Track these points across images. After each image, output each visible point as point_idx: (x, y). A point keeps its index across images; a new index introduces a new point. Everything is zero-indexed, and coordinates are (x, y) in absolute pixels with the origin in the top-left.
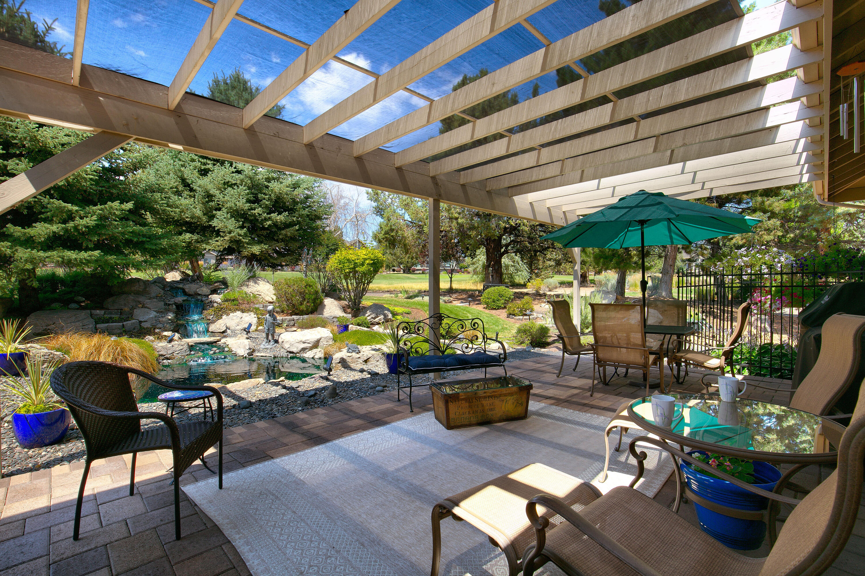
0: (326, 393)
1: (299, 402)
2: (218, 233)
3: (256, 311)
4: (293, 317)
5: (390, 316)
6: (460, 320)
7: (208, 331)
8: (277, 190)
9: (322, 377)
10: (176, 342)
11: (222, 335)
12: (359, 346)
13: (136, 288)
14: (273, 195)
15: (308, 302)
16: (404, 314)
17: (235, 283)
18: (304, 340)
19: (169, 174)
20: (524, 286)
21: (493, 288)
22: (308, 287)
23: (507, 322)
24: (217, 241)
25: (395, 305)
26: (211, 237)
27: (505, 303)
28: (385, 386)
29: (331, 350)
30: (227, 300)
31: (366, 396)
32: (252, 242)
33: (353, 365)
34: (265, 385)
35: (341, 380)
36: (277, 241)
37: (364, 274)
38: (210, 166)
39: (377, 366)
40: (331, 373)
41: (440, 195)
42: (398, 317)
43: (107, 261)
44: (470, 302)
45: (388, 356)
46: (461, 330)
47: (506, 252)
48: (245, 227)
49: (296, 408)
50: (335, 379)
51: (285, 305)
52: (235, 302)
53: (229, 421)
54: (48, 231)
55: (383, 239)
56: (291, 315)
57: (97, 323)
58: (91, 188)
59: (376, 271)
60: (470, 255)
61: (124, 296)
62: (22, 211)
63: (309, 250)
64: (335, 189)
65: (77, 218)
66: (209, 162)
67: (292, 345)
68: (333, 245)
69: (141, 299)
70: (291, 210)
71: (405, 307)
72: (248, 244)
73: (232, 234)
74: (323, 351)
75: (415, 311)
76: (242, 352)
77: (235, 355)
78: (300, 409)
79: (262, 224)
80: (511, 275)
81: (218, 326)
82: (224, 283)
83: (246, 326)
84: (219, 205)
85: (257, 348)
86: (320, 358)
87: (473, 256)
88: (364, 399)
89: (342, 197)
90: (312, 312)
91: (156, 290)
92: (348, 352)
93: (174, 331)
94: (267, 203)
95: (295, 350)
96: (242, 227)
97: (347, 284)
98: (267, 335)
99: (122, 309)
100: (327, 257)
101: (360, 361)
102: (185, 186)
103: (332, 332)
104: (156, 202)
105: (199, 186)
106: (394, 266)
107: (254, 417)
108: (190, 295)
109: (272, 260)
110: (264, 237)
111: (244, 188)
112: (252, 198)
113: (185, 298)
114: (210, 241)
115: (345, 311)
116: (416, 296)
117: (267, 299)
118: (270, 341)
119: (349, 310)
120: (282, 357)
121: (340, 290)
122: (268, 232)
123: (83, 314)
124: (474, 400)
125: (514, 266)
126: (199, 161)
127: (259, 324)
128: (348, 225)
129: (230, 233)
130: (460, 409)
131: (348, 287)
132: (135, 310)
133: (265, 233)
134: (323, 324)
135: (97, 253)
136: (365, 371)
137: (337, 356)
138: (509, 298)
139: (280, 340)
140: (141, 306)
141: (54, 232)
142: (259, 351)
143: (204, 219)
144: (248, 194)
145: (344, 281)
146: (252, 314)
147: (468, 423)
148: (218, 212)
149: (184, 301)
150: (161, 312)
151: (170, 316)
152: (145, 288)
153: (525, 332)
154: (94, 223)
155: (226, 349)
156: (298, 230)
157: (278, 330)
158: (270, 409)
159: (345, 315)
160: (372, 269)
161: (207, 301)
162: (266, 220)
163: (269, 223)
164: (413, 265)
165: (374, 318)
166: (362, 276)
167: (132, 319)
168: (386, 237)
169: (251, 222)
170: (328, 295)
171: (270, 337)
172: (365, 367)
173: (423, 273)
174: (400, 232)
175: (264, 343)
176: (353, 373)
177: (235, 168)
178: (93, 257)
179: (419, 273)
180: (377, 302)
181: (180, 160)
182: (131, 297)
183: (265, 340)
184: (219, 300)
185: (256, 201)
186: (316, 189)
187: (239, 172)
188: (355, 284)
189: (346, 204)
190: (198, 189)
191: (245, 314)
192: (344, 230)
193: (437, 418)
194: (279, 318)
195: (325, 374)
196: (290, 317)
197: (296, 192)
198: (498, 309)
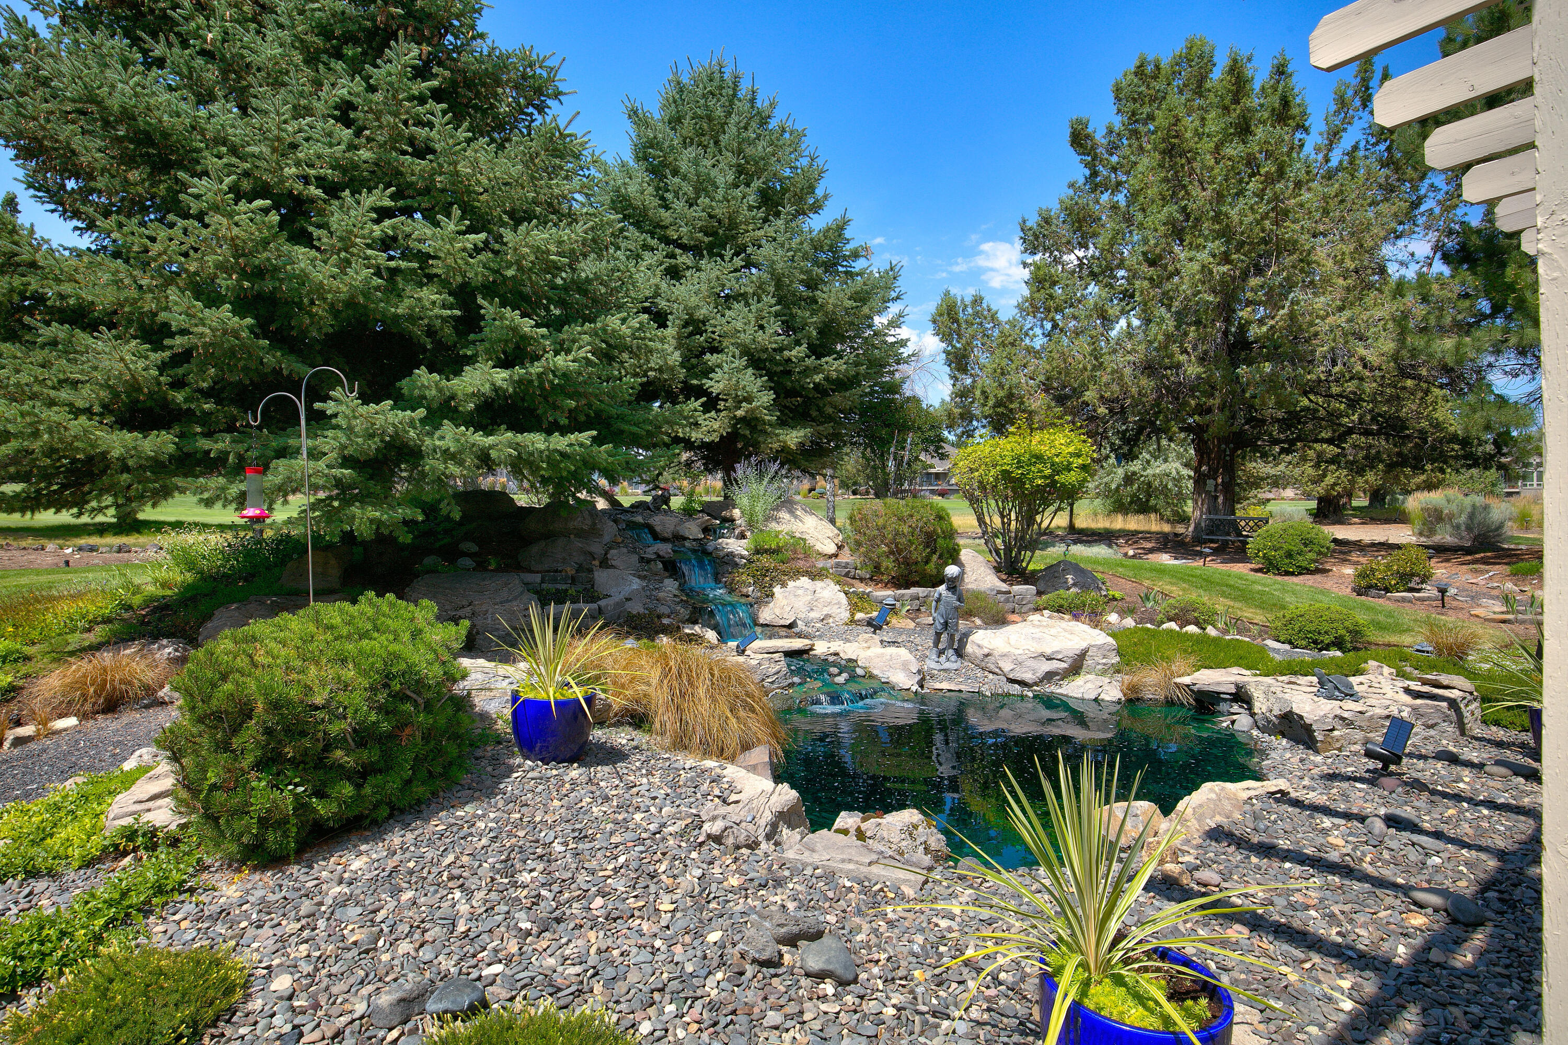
4: (915, 590)
5: (1104, 590)
7: (758, 623)
11: (792, 633)
17: (760, 514)
18: (1048, 651)
27: (1317, 560)
30: (761, 552)
52: (784, 556)
57: (542, 602)
67: (1019, 663)
72: (774, 426)
74: (1110, 682)
76: (903, 679)
81: (775, 611)
84: (715, 340)
86: (1117, 702)
93: (700, 623)
95: (1028, 677)
98: (938, 635)
108: (665, 540)
113: (667, 546)
120: (998, 694)
127: (853, 606)
132: (594, 573)
140: (599, 563)
146: (830, 582)
150: (647, 578)
151: (673, 587)
152: (594, 523)
155: (860, 672)
161: (718, 554)
162: (806, 372)
163: (819, 376)
184: (743, 552)
191: (819, 584)
196: (907, 591)
198: (1300, 574)
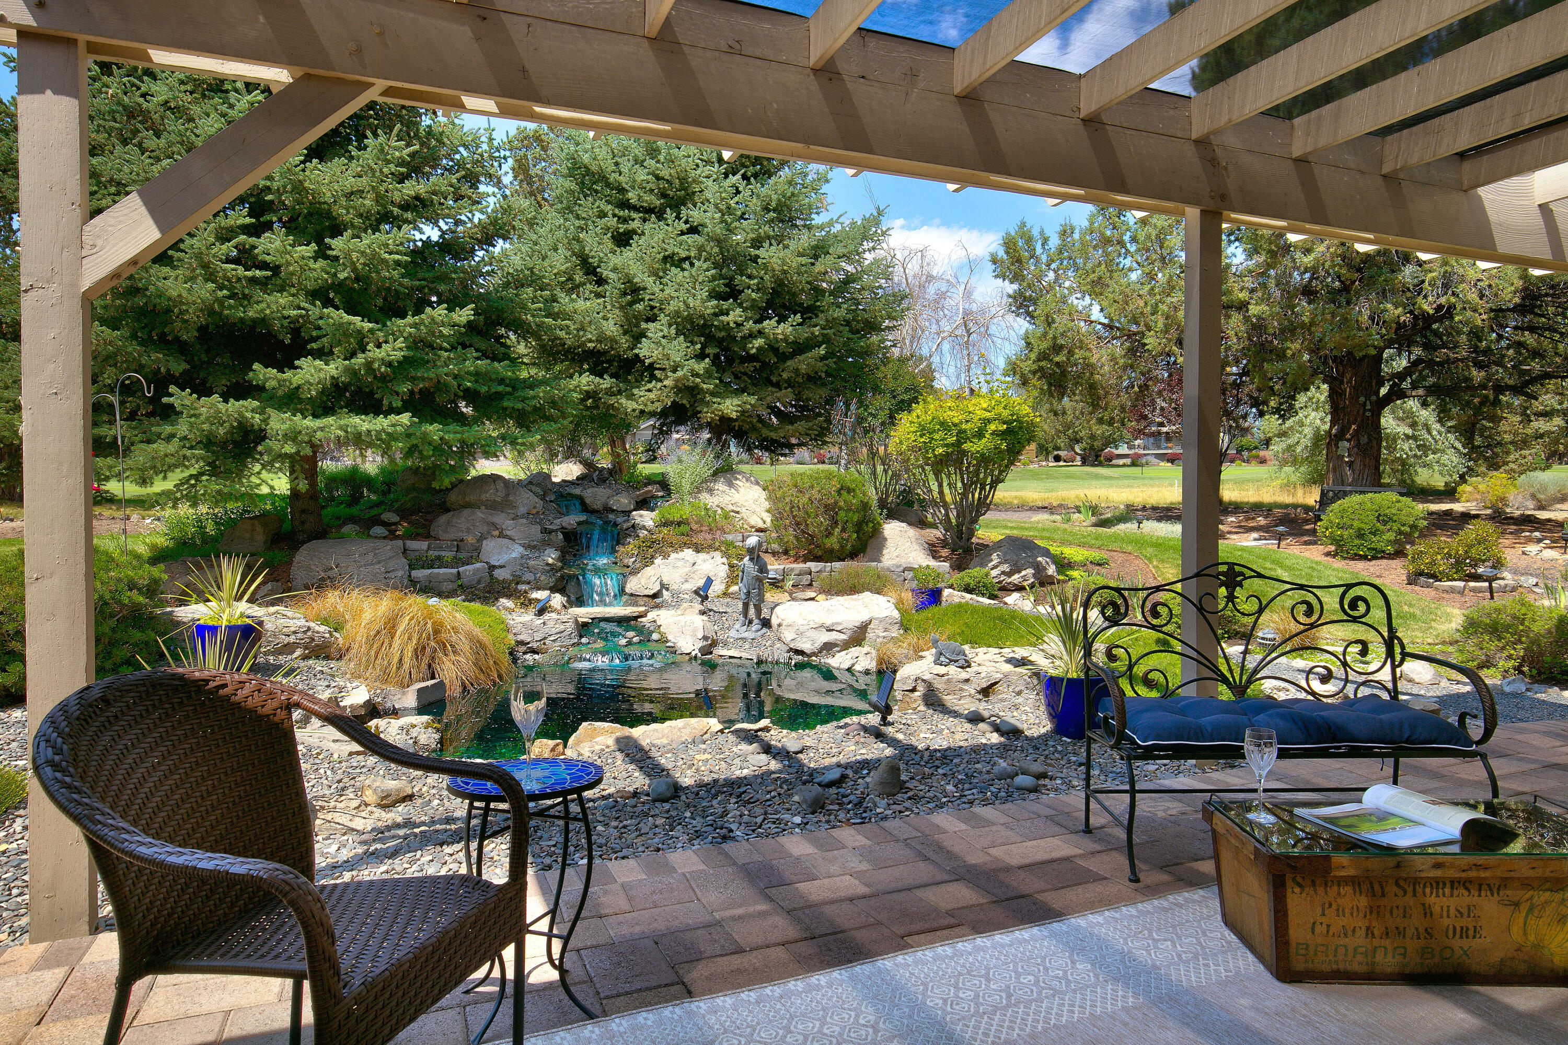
0: (872, 779)
1: (796, 798)
2: (650, 371)
3: (727, 549)
4: (809, 564)
5: (1051, 570)
6: (1302, 587)
7: (622, 591)
8: (775, 263)
9: (865, 729)
10: (554, 615)
11: (652, 602)
12: (966, 647)
13: (490, 494)
14: (767, 277)
15: (844, 530)
16: (1090, 566)
17: (686, 486)
18: (828, 622)
19: (556, 250)
20: (1449, 493)
21: (1357, 498)
22: (844, 493)
23: (1410, 597)
24: (649, 390)
25: (1063, 543)
26: (638, 383)
27: (1396, 542)
28: (1043, 775)
29: (898, 652)
30: (666, 524)
31: (986, 802)
32: (724, 390)
33: (950, 700)
34: (721, 737)
35: (914, 741)
36: (777, 385)
37: (984, 460)
38: (635, 225)
39: (1016, 707)
40: (890, 718)
41: (1223, 197)
42: (1075, 574)
43: (425, 434)
44: (1280, 537)
45: (1051, 684)
46: (1302, 619)
47: (1397, 394)
48: (708, 356)
49: (787, 816)
50: (900, 736)
51: (790, 535)
52: (683, 528)
53: (615, 833)
54: (322, 375)
55: (1034, 373)
56: (805, 561)
57: (412, 567)
58: (400, 284)
59: (1014, 453)
60: (1277, 411)
61: (466, 512)
62: (281, 337)
63: (847, 405)
64: (914, 261)
65: (370, 346)
66: (634, 215)
67: (800, 634)
68: (907, 390)
69: (499, 518)
70: (809, 312)
71: (1091, 547)
72: (713, 394)
73: (680, 373)
74: (874, 653)
75: (1120, 557)
76: (689, 644)
77: (673, 651)
78: (797, 820)
79: (744, 348)
80: (1403, 463)
81: (643, 581)
82: (663, 483)
83: (701, 583)
84: (652, 308)
85: (721, 636)
86: (867, 672)
87: (1286, 411)
88: (977, 809)
89: (930, 278)
90: (853, 555)
91: (527, 501)
92: (937, 662)
93: (553, 590)
94: (754, 295)
95: (807, 647)
96: (701, 356)
97: (940, 486)
98: (746, 606)
99: (462, 540)
100: (892, 420)
101: (971, 689)
102: (587, 274)
103: (899, 606)
104: (524, 307)
105: (614, 270)
106: (1059, 449)
107: (678, 831)
108: (594, 512)
109: (765, 432)
110: (750, 377)
111: (705, 266)
112: (723, 289)
113: (583, 518)
114: (635, 391)
115: (935, 555)
116: (1122, 519)
117: (753, 523)
118: (751, 622)
119: (945, 552)
120: (777, 663)
121: (921, 502)
122: (757, 365)
123: (388, 548)
124: (1391, 888)
125: (1414, 437)
126: (614, 215)
127: (732, 579)
128: (946, 346)
129: (674, 371)
130: (1331, 912)
131: (941, 492)
132: (485, 542)
133: (749, 367)
134: (878, 585)
135: (405, 418)
136: (983, 720)
137: (908, 672)
138: (1414, 527)
139: (774, 621)
140: (496, 533)
141: (333, 377)
142: (725, 644)
143: (624, 342)
144: (713, 279)
145: (931, 477)
146: (717, 555)
147: (1362, 969)
148: (651, 325)
149: (579, 523)
150: (534, 547)
151: (551, 557)
152: (508, 495)
153: (1495, 630)
154: (399, 355)
155: (655, 636)
156: (823, 358)
157: (770, 596)
158: (720, 810)
159: (933, 563)
160: (1003, 447)
161: (625, 525)
162: (752, 336)
163: (759, 342)
164: (1106, 445)
165: (1009, 574)
166: (978, 466)
167: (478, 559)
168: (1041, 369)
169: (720, 342)
170: (893, 515)
171: (752, 612)
172: (983, 708)
173: (1133, 464)
174: (1078, 354)
175: (737, 626)
176: (950, 721)
177: (686, 222)
178: (399, 428)
179: (1124, 465)
180: (1015, 533)
181: (578, 217)
182: (480, 514)
183: (741, 618)
184: (650, 523)
185: (732, 293)
186: (867, 255)
187: (693, 230)
188: (959, 485)
189: (942, 295)
190: (612, 275)
191: (702, 556)
192: (936, 359)
193: (1229, 922)
194: (775, 566)
195: (874, 719)
196: (801, 565)
197: (819, 267)
198: (1374, 558)
